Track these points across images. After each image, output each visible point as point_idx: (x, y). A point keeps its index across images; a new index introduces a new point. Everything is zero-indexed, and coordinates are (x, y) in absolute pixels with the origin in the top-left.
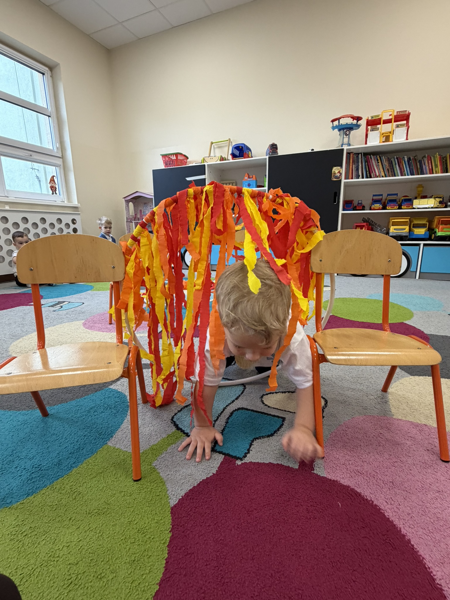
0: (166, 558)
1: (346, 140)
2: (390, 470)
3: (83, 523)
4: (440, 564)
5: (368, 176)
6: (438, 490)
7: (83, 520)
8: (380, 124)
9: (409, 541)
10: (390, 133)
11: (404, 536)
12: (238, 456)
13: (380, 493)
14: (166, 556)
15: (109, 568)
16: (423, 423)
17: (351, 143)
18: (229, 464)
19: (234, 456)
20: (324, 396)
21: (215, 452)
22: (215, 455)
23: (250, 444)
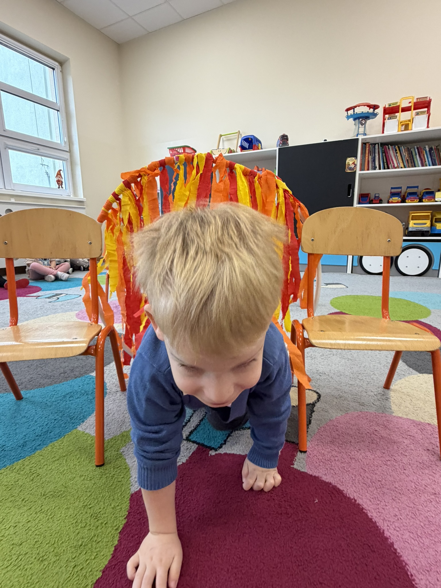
0: (115, 545)
1: (361, 130)
2: (380, 468)
3: (35, 504)
4: (426, 572)
5: (386, 167)
6: (434, 492)
7: (36, 501)
8: (398, 112)
9: (392, 544)
10: (410, 121)
11: (387, 539)
12: (213, 446)
13: (366, 491)
14: (116, 543)
15: (53, 551)
16: (427, 422)
17: (367, 133)
18: (201, 454)
19: (208, 446)
20: (317, 391)
21: (189, 442)
22: (188, 445)
23: (228, 435)
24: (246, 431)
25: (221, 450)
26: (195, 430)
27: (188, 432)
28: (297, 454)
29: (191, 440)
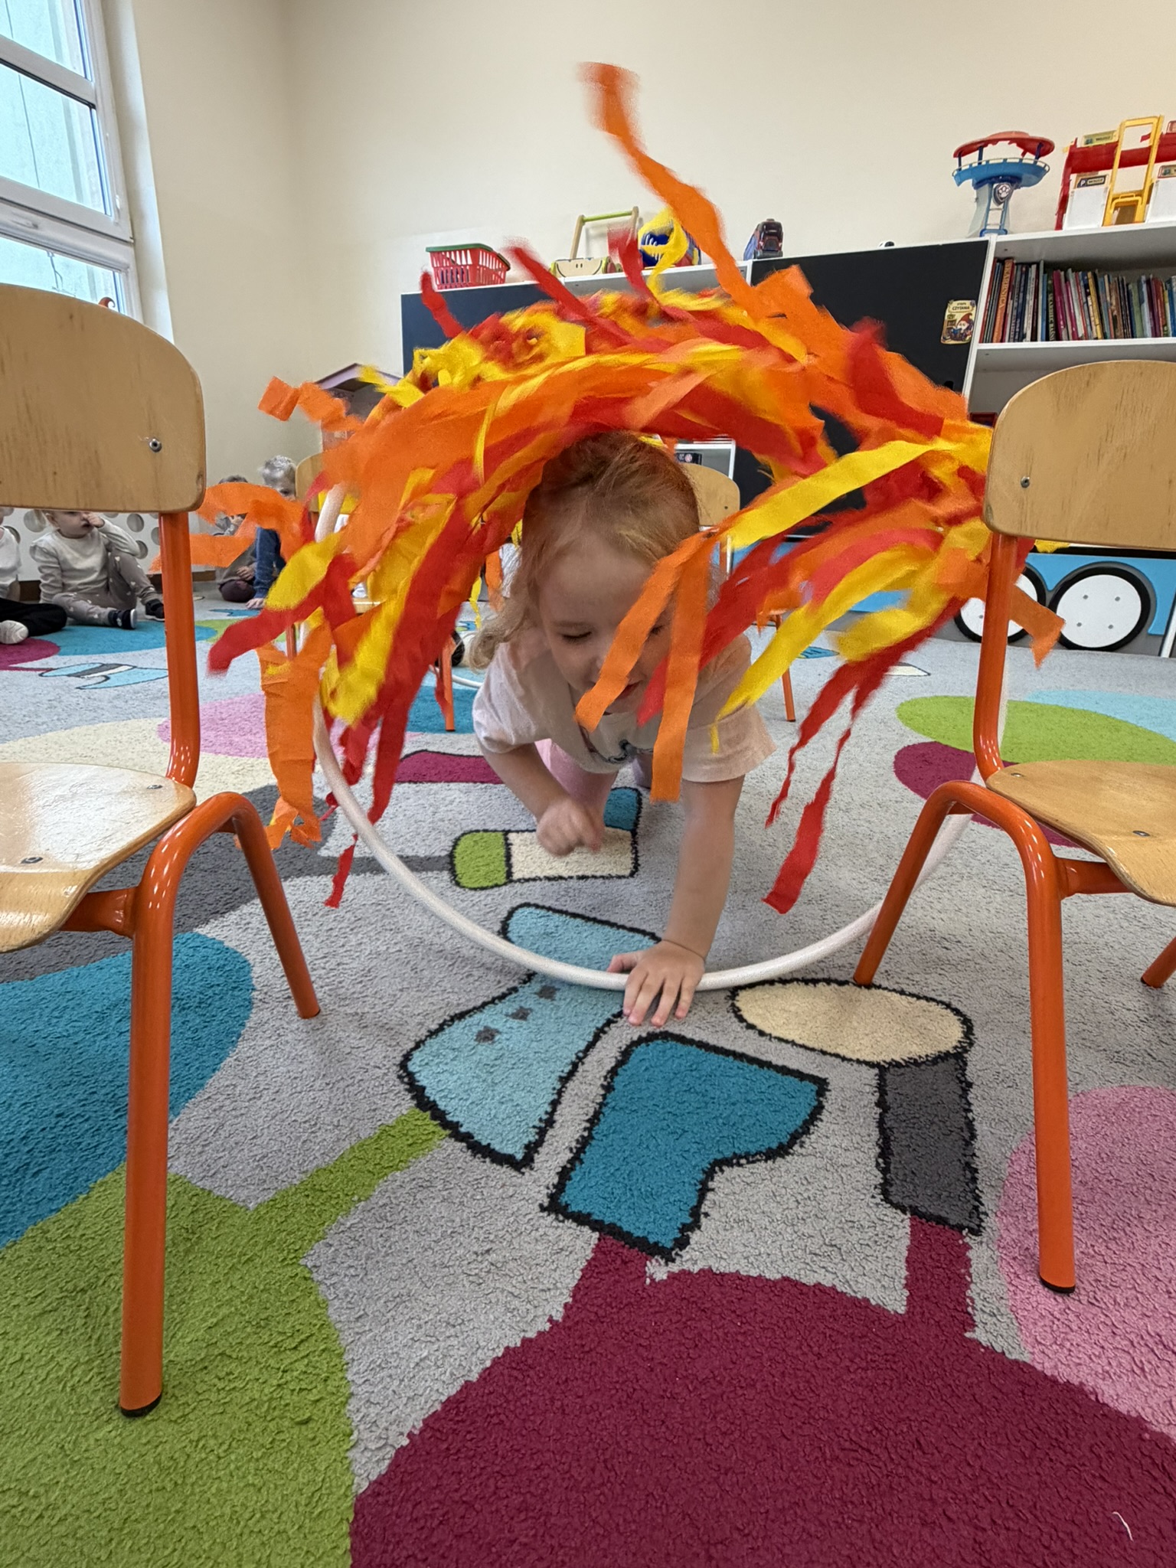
1: (995, 217)
5: (1052, 333)
8: (1110, 166)
10: (1140, 194)
12: (652, 1239)
18: (617, 1277)
19: (638, 1237)
20: (955, 1004)
21: (561, 1218)
22: (559, 1231)
23: (700, 1187)
24: (761, 1167)
25: (686, 1254)
26: (577, 1163)
27: (553, 1173)
28: (970, 1276)
29: (570, 1210)
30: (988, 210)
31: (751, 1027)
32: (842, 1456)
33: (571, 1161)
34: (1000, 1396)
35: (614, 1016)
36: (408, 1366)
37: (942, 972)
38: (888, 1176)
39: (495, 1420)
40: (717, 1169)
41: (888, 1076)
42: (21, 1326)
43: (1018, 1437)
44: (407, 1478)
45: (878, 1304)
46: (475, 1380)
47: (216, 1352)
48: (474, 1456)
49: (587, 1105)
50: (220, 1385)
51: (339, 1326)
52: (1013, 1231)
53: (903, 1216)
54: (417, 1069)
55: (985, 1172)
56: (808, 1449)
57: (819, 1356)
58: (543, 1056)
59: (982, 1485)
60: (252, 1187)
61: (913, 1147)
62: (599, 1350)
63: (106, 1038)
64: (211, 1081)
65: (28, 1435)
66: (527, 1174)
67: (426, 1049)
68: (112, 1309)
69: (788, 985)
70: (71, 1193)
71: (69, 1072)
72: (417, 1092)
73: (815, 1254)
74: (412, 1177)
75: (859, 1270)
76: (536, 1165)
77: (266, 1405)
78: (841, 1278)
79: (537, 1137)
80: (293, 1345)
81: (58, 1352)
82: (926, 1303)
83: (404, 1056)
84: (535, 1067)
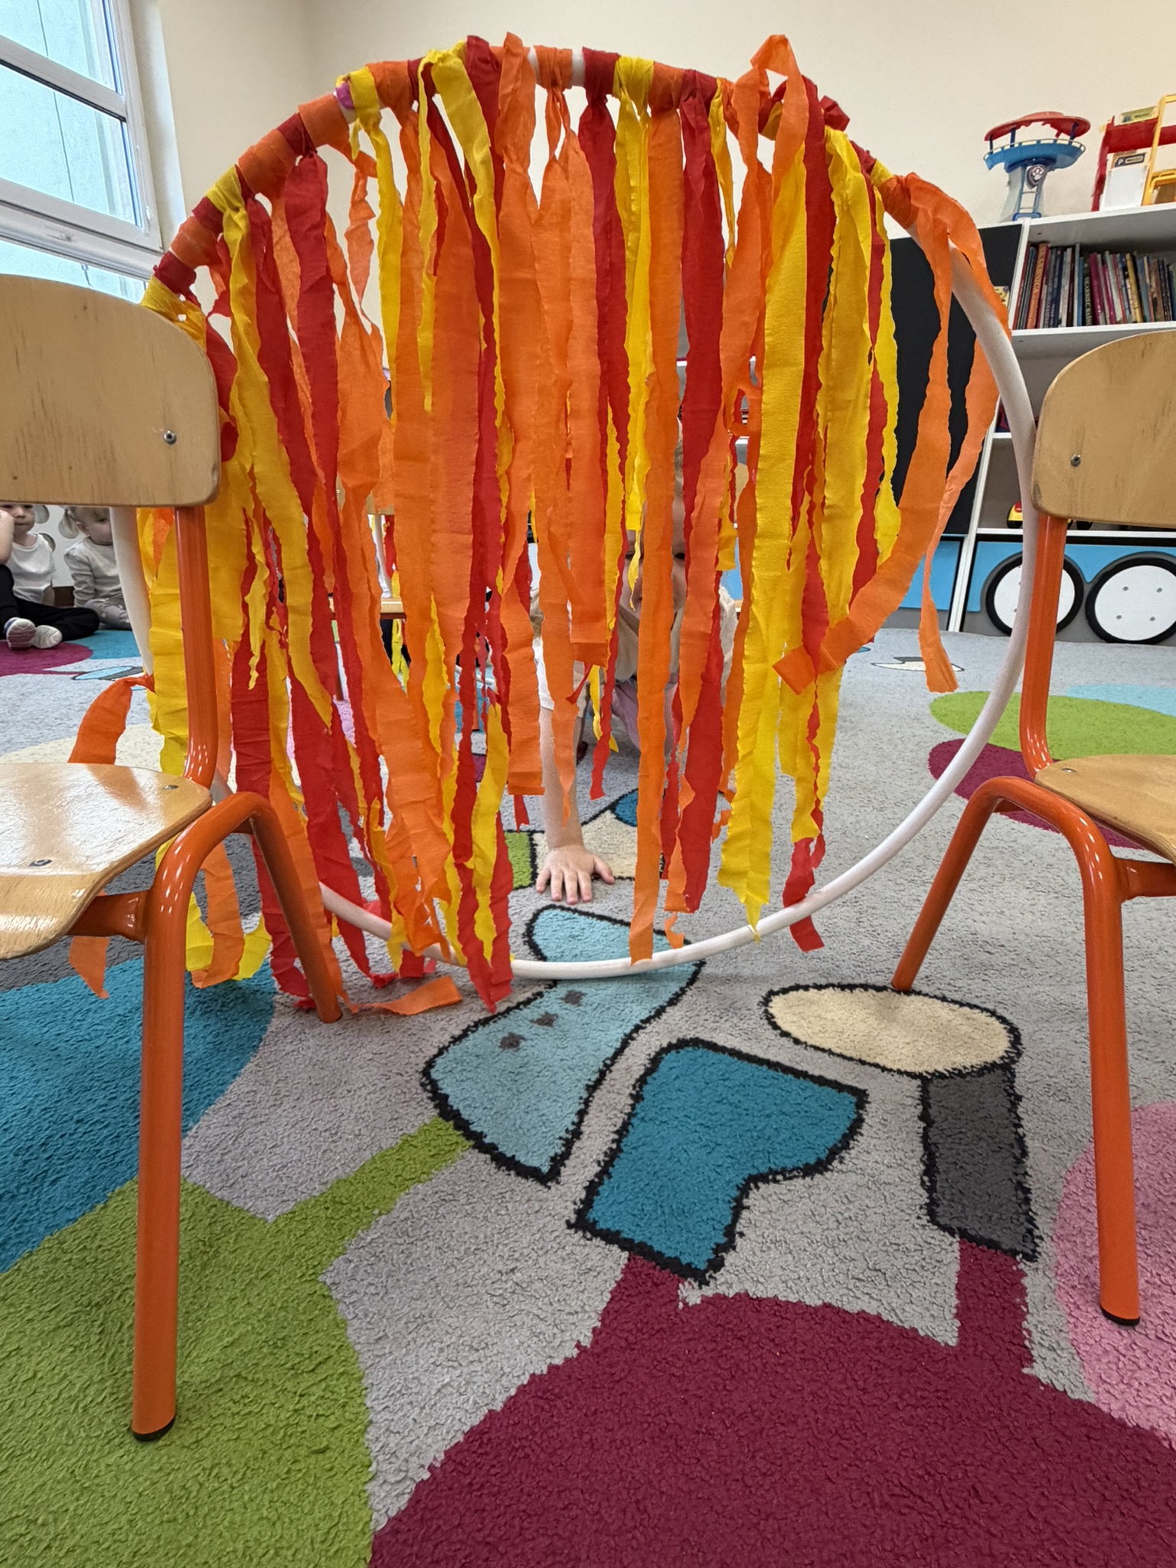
1: (1028, 201)
5: (1089, 318)
8: (1149, 144)
12: (684, 1260)
18: (648, 1301)
19: (670, 1258)
20: (1000, 1011)
21: (589, 1235)
22: (587, 1250)
23: (734, 1204)
24: (799, 1184)
25: (722, 1276)
26: (605, 1178)
27: (580, 1187)
28: (1026, 1306)
29: (598, 1228)
30: (1021, 193)
31: (785, 1034)
32: (892, 1502)
33: (598, 1175)
34: (1062, 1439)
35: (643, 1021)
36: (429, 1393)
37: (986, 978)
38: (934, 1195)
39: (521, 1454)
40: (752, 1185)
41: (932, 1088)
42: (35, 1342)
43: (1085, 1486)
44: (428, 1515)
45: (927, 1335)
46: (499, 1409)
47: (232, 1373)
48: (499, 1492)
49: (615, 1115)
50: (235, 1409)
51: (358, 1347)
52: (1071, 1257)
53: (951, 1239)
54: (441, 1076)
55: (1039, 1192)
56: (855, 1495)
57: (864, 1391)
58: (569, 1063)
59: (1048, 1540)
60: (270, 1198)
61: (960, 1164)
62: (629, 1379)
63: (127, 1042)
64: (231, 1086)
65: (37, 1459)
66: (553, 1189)
67: (449, 1055)
68: (126, 1325)
69: (823, 991)
70: (89, 1202)
71: (90, 1077)
72: (440, 1101)
73: (859, 1279)
74: (435, 1190)
75: (906, 1298)
76: (562, 1179)
77: (282, 1432)
78: (886, 1305)
79: (563, 1149)
80: (312, 1367)
81: (72, 1369)
82: (978, 1335)
83: (426, 1063)
84: (560, 1076)
